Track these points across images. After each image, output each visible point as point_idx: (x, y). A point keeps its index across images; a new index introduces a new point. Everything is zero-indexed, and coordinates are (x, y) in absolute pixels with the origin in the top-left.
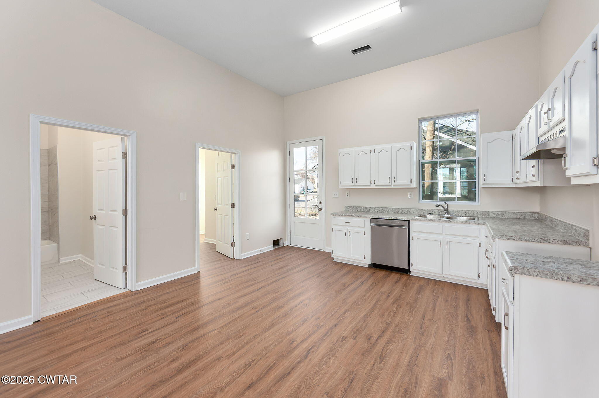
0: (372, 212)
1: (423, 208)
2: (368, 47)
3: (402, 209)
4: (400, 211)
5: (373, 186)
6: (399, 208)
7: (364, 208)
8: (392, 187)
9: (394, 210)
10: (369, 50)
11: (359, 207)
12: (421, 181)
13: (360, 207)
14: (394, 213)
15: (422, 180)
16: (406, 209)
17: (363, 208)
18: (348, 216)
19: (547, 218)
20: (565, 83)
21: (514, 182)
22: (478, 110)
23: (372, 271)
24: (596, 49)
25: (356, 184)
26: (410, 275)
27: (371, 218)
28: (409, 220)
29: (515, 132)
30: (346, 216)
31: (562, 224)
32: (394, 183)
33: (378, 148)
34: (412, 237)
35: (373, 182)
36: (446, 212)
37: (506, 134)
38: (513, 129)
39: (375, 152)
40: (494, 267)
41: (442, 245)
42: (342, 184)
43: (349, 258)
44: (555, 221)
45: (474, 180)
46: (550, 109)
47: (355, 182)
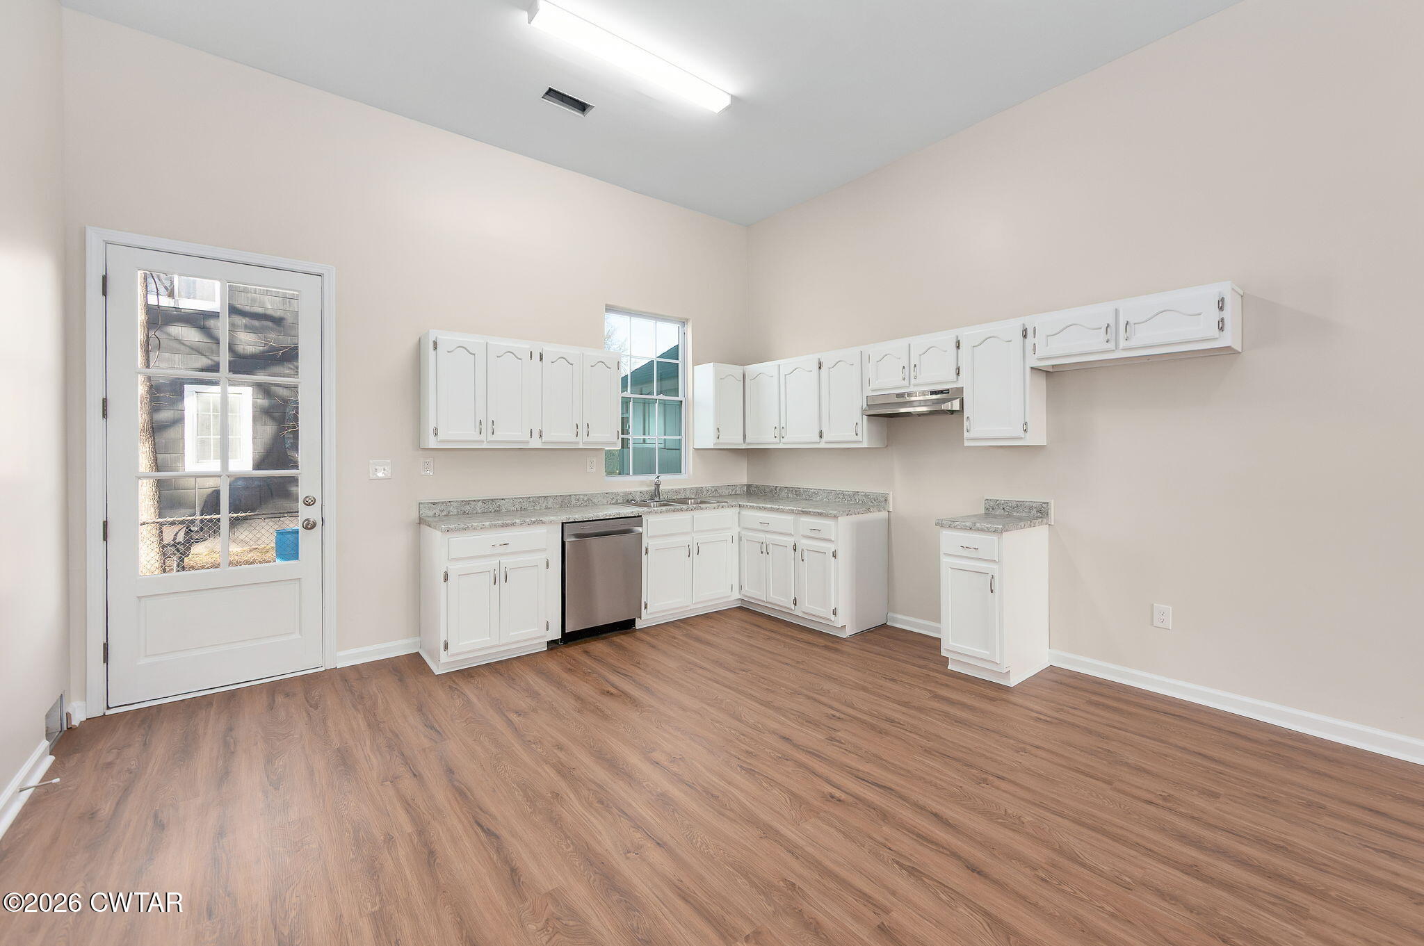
0: (508, 511)
1: (614, 491)
2: (582, 107)
3: (578, 498)
5: (535, 443)
7: (484, 502)
8: (581, 446)
9: (560, 500)
10: (577, 114)
11: (468, 502)
12: (621, 436)
14: (561, 507)
15: (623, 434)
16: (584, 495)
17: (480, 503)
18: (503, 526)
19: (782, 489)
20: (958, 347)
21: (747, 441)
22: (687, 320)
23: (574, 651)
24: (1025, 337)
25: (490, 438)
26: (637, 628)
27: (563, 523)
28: (641, 516)
29: (752, 369)
30: (495, 526)
31: (830, 492)
32: (586, 439)
33: (550, 350)
34: (647, 549)
35: (536, 434)
36: (655, 494)
37: (737, 370)
38: (743, 363)
39: (541, 359)
40: (835, 556)
41: (692, 551)
42: (441, 436)
43: (503, 645)
44: (806, 490)
45: (679, 437)
46: (915, 366)
47: (490, 431)
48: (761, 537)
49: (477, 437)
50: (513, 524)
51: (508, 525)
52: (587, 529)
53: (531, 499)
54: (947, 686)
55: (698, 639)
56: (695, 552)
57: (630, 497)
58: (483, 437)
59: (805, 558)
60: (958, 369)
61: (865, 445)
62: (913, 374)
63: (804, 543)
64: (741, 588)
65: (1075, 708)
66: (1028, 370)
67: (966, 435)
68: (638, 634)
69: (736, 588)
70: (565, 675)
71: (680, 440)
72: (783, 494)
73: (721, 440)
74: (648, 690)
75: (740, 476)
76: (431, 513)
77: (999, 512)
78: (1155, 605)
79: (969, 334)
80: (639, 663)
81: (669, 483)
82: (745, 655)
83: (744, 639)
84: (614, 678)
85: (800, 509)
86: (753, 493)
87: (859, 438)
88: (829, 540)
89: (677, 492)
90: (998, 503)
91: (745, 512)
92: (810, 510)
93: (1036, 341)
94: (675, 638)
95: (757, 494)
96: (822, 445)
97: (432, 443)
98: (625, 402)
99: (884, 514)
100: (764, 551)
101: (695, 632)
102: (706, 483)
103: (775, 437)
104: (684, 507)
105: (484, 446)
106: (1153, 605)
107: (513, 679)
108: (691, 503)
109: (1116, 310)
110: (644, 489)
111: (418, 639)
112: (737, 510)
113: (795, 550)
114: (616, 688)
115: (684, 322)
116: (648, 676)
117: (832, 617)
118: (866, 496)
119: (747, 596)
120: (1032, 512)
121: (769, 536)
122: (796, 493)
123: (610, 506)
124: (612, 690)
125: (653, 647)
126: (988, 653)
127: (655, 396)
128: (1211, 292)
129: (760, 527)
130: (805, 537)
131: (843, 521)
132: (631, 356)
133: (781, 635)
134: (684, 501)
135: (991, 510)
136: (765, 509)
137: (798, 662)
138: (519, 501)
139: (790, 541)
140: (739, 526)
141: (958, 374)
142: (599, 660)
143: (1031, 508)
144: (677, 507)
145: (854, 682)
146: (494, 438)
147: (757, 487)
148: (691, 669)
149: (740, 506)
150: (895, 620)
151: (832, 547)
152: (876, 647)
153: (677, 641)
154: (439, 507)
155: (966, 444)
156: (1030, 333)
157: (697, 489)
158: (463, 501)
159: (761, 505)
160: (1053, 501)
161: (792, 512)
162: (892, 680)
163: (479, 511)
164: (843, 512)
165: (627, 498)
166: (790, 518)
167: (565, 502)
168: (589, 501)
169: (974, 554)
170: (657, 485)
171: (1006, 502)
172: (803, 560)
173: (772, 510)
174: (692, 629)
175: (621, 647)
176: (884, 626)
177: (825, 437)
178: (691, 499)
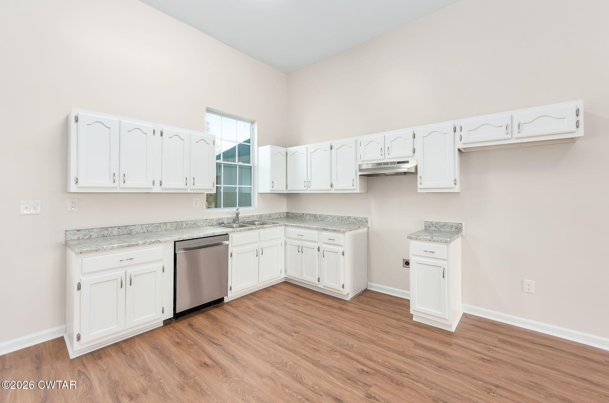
1: (211, 218)
3: (187, 223)
4: (184, 225)
5: (157, 189)
6: (182, 222)
7: (119, 228)
8: (189, 191)
9: (175, 225)
11: (107, 229)
12: (215, 185)
13: (110, 229)
14: (176, 229)
15: (217, 184)
16: (191, 221)
18: (128, 246)
19: (306, 215)
20: (414, 137)
21: (288, 189)
22: (255, 121)
23: (182, 325)
24: (455, 131)
25: (122, 185)
26: (225, 302)
27: (175, 242)
28: (228, 234)
29: (291, 149)
30: (122, 247)
31: (334, 217)
32: (192, 187)
33: (168, 130)
34: (231, 254)
35: (157, 183)
36: (236, 219)
37: (283, 150)
38: (286, 147)
39: (162, 135)
40: (343, 255)
41: (259, 253)
42: (81, 183)
43: (128, 329)
44: (321, 216)
45: (250, 186)
46: (388, 148)
47: (122, 181)
48: (298, 243)
49: (111, 184)
50: (137, 245)
51: (132, 246)
52: (192, 244)
53: (155, 225)
54: (419, 335)
55: (264, 308)
56: (261, 253)
57: (221, 221)
58: (115, 185)
59: (325, 255)
60: (414, 149)
61: (358, 191)
62: (387, 152)
63: (324, 247)
64: (286, 271)
65: (496, 347)
66: (457, 150)
67: (419, 186)
68: (226, 307)
69: (283, 272)
70: (174, 349)
71: (251, 188)
72: (307, 218)
73: (274, 189)
74: (233, 358)
75: (283, 208)
76: (75, 237)
77: (433, 228)
78: (524, 280)
79: (420, 131)
80: (226, 332)
81: (245, 212)
82: (294, 319)
83: (292, 306)
84: (209, 349)
85: (322, 228)
86: (289, 217)
87: (354, 188)
88: (341, 246)
89: (249, 217)
90: (432, 224)
91: (289, 229)
92: (328, 228)
93: (462, 133)
94: (249, 308)
95: (292, 218)
96: (333, 191)
97: (73, 188)
98: (218, 166)
99: (366, 229)
100: (300, 250)
101: (261, 302)
102: (264, 211)
103: (305, 187)
104: (254, 227)
105: (118, 191)
106: (523, 280)
107: (133, 357)
108: (257, 223)
109: (511, 116)
110: (230, 216)
111: (64, 326)
112: (284, 227)
113: (319, 251)
114: (211, 358)
115: (253, 123)
116: (233, 344)
117: (342, 289)
118: (355, 219)
119: (288, 276)
120: (453, 229)
121: (303, 242)
122: (315, 218)
123: (208, 227)
124: (209, 361)
125: (235, 317)
126: (441, 313)
127: (236, 163)
128: (572, 105)
129: (297, 237)
130: (325, 243)
131: (348, 234)
132: (221, 139)
133: (312, 300)
134: (252, 223)
135: (428, 227)
136: (301, 227)
137: (327, 322)
138: (146, 226)
139: (316, 245)
140: (285, 236)
141: (414, 152)
142: (199, 332)
143: (452, 227)
144: (250, 227)
145: (367, 337)
146: (125, 185)
147: (293, 214)
148: (262, 335)
149: (286, 225)
150: (371, 286)
151: (341, 249)
152: (367, 306)
153: (250, 310)
154: (82, 233)
155: (419, 191)
156: (458, 129)
157: (260, 215)
158: (102, 228)
159: (298, 225)
160: (464, 222)
161: (317, 229)
162: (386, 332)
163: (115, 234)
164: (348, 229)
165: (219, 222)
166: (316, 232)
167: (179, 226)
168: (195, 225)
169: (432, 255)
170: (237, 214)
171: (437, 223)
172: (324, 257)
173: (305, 228)
174: (259, 300)
175: (215, 320)
176: (366, 291)
177: (335, 187)
178: (256, 221)
